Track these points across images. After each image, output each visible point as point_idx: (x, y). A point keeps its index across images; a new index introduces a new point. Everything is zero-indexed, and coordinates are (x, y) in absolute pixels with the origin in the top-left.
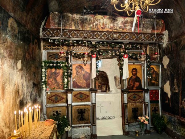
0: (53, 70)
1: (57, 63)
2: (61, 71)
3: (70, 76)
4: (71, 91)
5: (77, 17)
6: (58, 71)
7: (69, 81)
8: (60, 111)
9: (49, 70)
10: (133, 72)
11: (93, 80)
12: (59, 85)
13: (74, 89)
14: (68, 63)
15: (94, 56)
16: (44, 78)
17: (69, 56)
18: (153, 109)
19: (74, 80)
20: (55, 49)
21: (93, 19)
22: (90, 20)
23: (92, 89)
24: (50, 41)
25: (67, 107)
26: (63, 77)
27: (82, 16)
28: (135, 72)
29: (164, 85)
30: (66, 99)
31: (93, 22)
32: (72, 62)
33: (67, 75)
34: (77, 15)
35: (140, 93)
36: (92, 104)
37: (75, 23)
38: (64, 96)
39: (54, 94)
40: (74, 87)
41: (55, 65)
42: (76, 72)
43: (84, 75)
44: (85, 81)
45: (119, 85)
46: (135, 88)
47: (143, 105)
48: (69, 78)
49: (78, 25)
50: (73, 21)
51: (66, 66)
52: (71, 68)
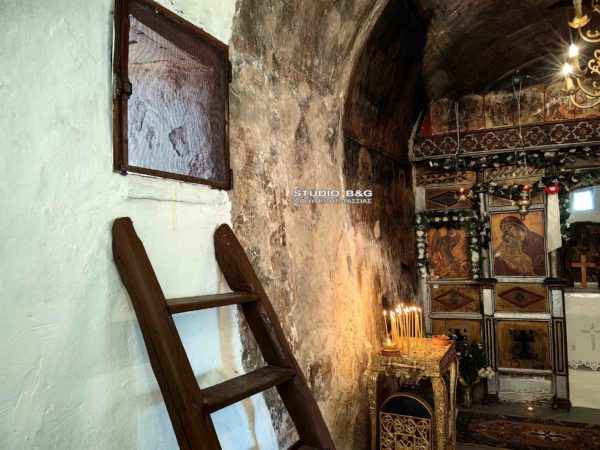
0: (443, 232)
1: (451, 214)
2: (462, 234)
3: (484, 244)
4: (490, 283)
5: (496, 98)
6: (454, 233)
7: (484, 258)
8: (465, 331)
9: (432, 232)
11: (554, 255)
12: (459, 269)
14: (478, 213)
15: (552, 189)
16: (421, 252)
17: (481, 195)
19: (497, 255)
20: (444, 181)
21: (542, 94)
22: (533, 99)
23: (551, 278)
24: (431, 165)
25: (481, 322)
26: (469, 248)
27: (510, 95)
30: (478, 303)
31: (542, 101)
32: (490, 209)
33: (476, 244)
34: (496, 93)
37: (493, 113)
38: (474, 295)
39: (447, 289)
40: (499, 273)
41: (445, 219)
42: (502, 234)
43: (525, 242)
44: (528, 259)
48: (484, 251)
49: (499, 118)
50: (487, 110)
51: (473, 220)
52: (487, 225)
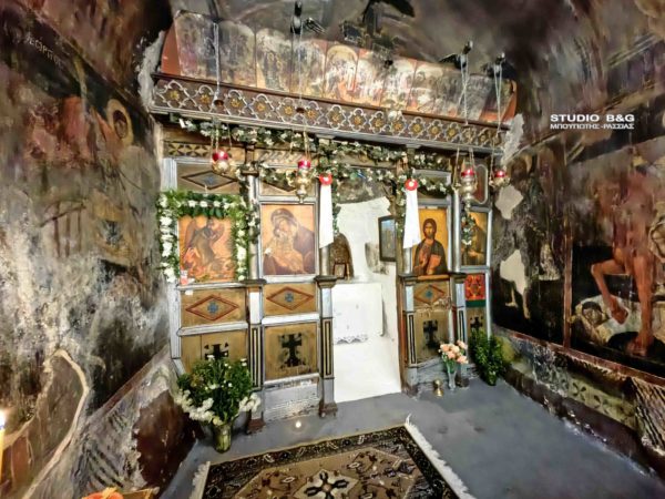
0: (201, 222)
1: (212, 198)
3: (253, 239)
4: (260, 284)
5: (270, 41)
6: (217, 224)
7: (253, 255)
8: (227, 345)
10: (427, 230)
11: (324, 251)
12: (221, 269)
13: (269, 279)
14: (246, 200)
15: (326, 179)
16: (167, 247)
17: (251, 178)
18: (473, 321)
19: (268, 251)
20: (204, 155)
21: (323, 56)
22: (314, 61)
23: (320, 276)
24: (183, 125)
25: (247, 331)
26: (234, 243)
27: (288, 43)
28: (431, 230)
29: (503, 263)
30: (243, 308)
31: (323, 68)
32: (262, 198)
33: (244, 238)
34: (271, 34)
35: (443, 283)
36: (322, 319)
37: (266, 64)
38: (239, 301)
39: (206, 295)
40: (267, 272)
41: (204, 204)
42: (273, 228)
43: (296, 238)
44: (299, 256)
45: (376, 264)
46: (430, 272)
47: (450, 313)
48: (252, 247)
50: (260, 58)
51: (240, 208)
52: (256, 215)
